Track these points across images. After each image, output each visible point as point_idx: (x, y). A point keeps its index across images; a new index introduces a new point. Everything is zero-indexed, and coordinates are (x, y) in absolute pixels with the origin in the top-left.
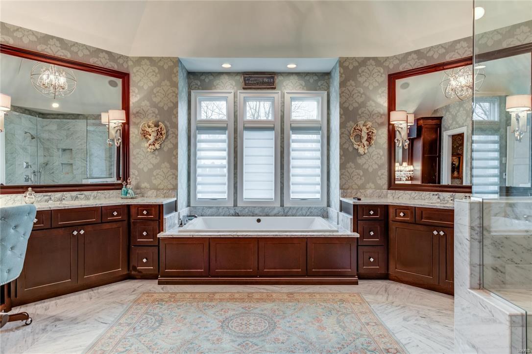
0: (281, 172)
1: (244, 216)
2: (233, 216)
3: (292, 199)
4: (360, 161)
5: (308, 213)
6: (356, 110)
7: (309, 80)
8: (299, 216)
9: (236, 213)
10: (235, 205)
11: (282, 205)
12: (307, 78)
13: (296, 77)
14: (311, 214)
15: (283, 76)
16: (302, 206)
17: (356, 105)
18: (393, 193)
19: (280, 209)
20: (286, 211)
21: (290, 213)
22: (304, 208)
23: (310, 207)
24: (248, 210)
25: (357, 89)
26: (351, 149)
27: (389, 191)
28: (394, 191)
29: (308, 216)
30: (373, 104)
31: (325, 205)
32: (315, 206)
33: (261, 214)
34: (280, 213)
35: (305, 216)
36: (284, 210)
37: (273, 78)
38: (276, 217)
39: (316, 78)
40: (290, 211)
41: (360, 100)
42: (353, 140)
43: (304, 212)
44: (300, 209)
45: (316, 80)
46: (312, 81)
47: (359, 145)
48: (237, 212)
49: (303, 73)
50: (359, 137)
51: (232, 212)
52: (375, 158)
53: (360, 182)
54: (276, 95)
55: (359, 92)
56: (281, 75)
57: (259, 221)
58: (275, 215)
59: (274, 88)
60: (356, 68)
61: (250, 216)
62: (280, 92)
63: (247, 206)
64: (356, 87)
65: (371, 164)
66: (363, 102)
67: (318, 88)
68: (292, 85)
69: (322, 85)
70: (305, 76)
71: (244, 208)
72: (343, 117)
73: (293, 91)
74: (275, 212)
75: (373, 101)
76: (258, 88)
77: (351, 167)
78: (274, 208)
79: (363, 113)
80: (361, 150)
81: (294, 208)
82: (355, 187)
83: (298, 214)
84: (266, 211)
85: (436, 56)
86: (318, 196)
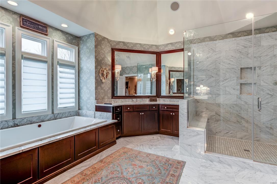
0: (52, 91)
1: (23, 125)
2: (12, 127)
3: (59, 108)
4: (103, 86)
5: (69, 115)
6: (101, 61)
7: (68, 37)
8: (64, 118)
9: (14, 124)
10: (14, 118)
11: (53, 113)
12: (67, 36)
13: (61, 33)
14: (71, 116)
15: (52, 29)
16: (66, 111)
17: (101, 59)
18: (114, 100)
19: (52, 115)
20: (56, 116)
21: (58, 117)
22: (66, 113)
23: (70, 112)
24: (27, 120)
25: (102, 51)
26: (99, 80)
27: (112, 99)
28: (115, 99)
29: (69, 117)
30: (107, 59)
31: (77, 109)
32: (72, 110)
33: (38, 121)
34: (52, 118)
35: (67, 117)
36: (54, 116)
37: (46, 27)
38: (49, 121)
39: (72, 37)
40: (58, 115)
41: (103, 57)
42: (100, 75)
43: (67, 115)
44: (64, 113)
45: (72, 39)
46: (70, 38)
47: (103, 78)
48: (16, 123)
49: (65, 32)
50: (103, 75)
51: (11, 124)
52: (107, 85)
53: (102, 96)
54: (48, 40)
55: (102, 53)
56: (51, 28)
57: (40, 126)
58: (48, 120)
59: (47, 35)
60: (101, 41)
61: (28, 124)
62: (51, 38)
63: (26, 117)
64: (101, 50)
65: (106, 87)
66: (103, 58)
67: (73, 43)
68: (59, 37)
69: (75, 42)
70: (66, 34)
71: (23, 119)
72: (96, 63)
73: (58, 41)
74: (48, 118)
75: (107, 58)
76: (34, 31)
77: (99, 89)
78: (48, 115)
79: (103, 63)
80: (103, 81)
81: (60, 113)
82: (101, 98)
83: (63, 116)
84: (41, 118)
85: (130, 46)
86: (73, 105)
